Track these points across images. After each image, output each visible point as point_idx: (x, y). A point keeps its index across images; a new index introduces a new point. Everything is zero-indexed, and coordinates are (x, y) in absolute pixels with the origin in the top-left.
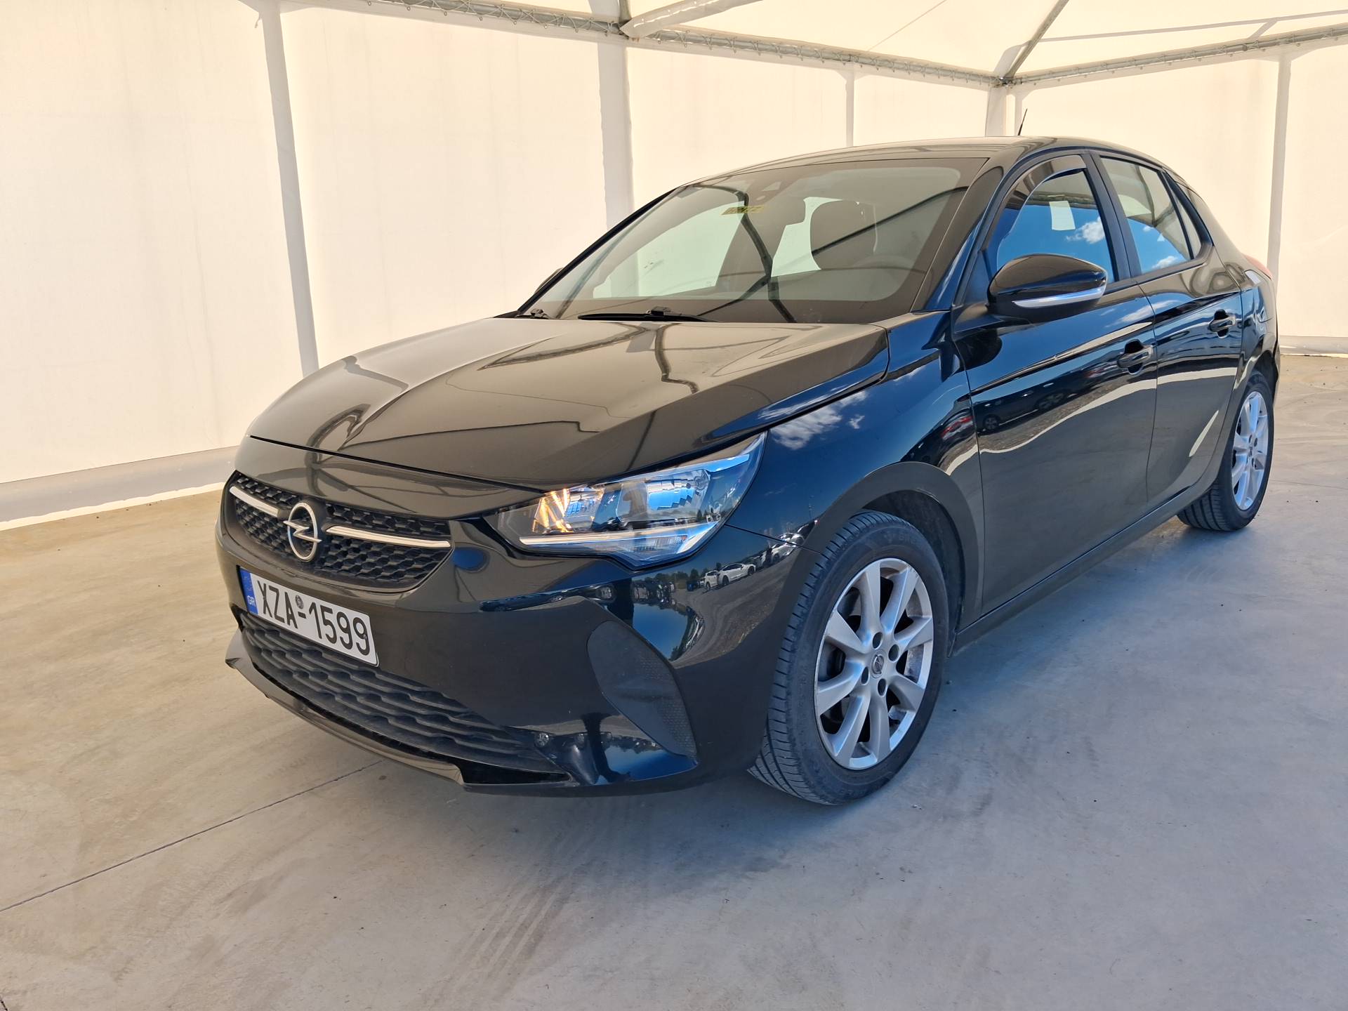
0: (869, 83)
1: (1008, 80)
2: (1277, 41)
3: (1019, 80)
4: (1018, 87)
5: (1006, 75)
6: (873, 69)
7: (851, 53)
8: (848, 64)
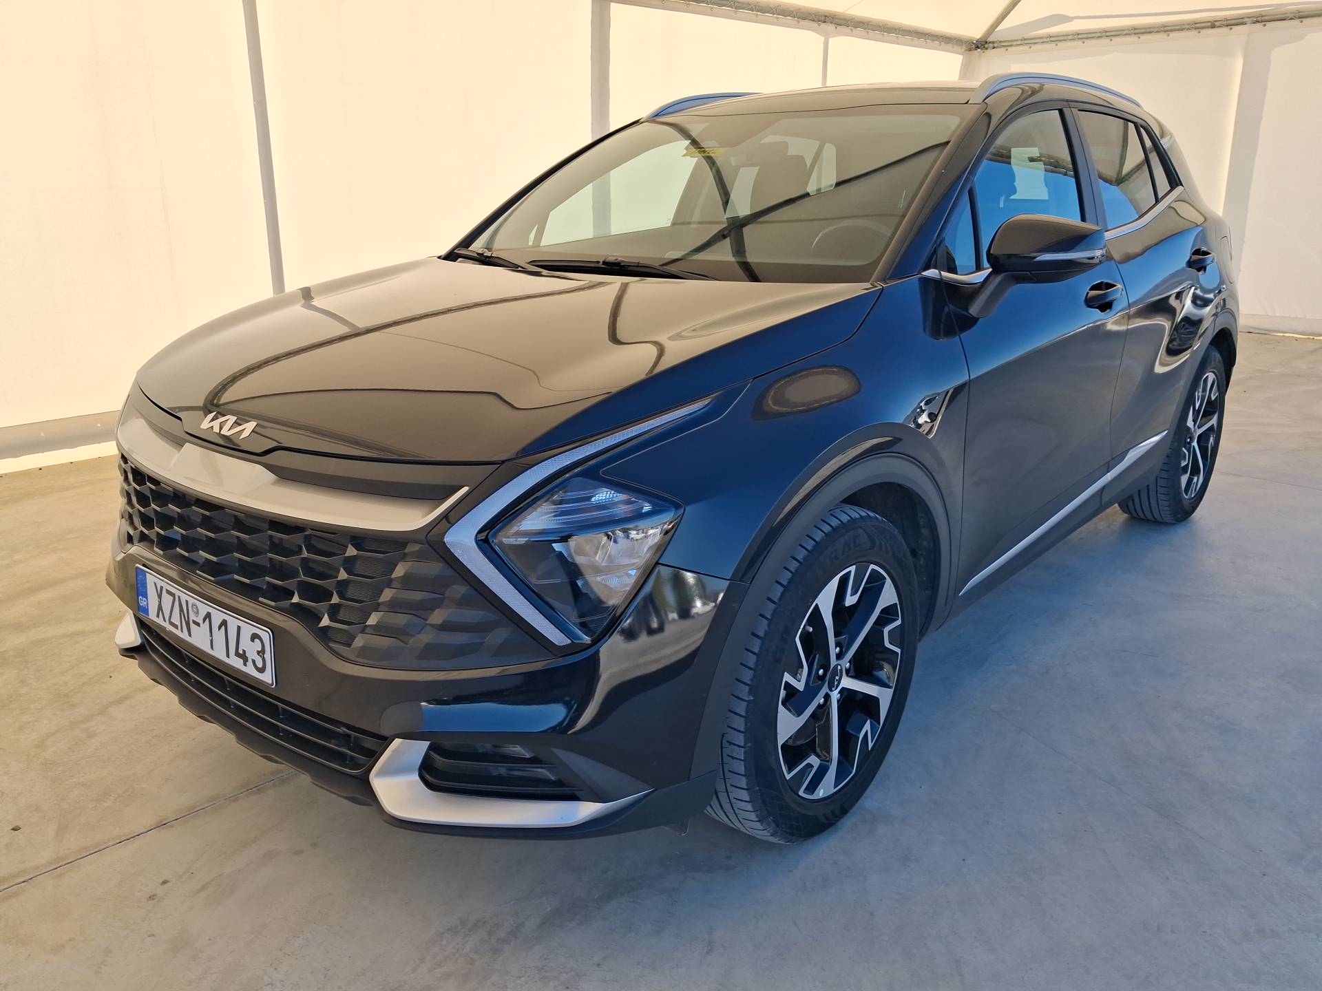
0: (844, 44)
1: (981, 45)
2: (1245, 20)
3: (991, 45)
4: (990, 52)
5: (980, 38)
6: (847, 30)
7: (826, 14)
8: (823, 25)
